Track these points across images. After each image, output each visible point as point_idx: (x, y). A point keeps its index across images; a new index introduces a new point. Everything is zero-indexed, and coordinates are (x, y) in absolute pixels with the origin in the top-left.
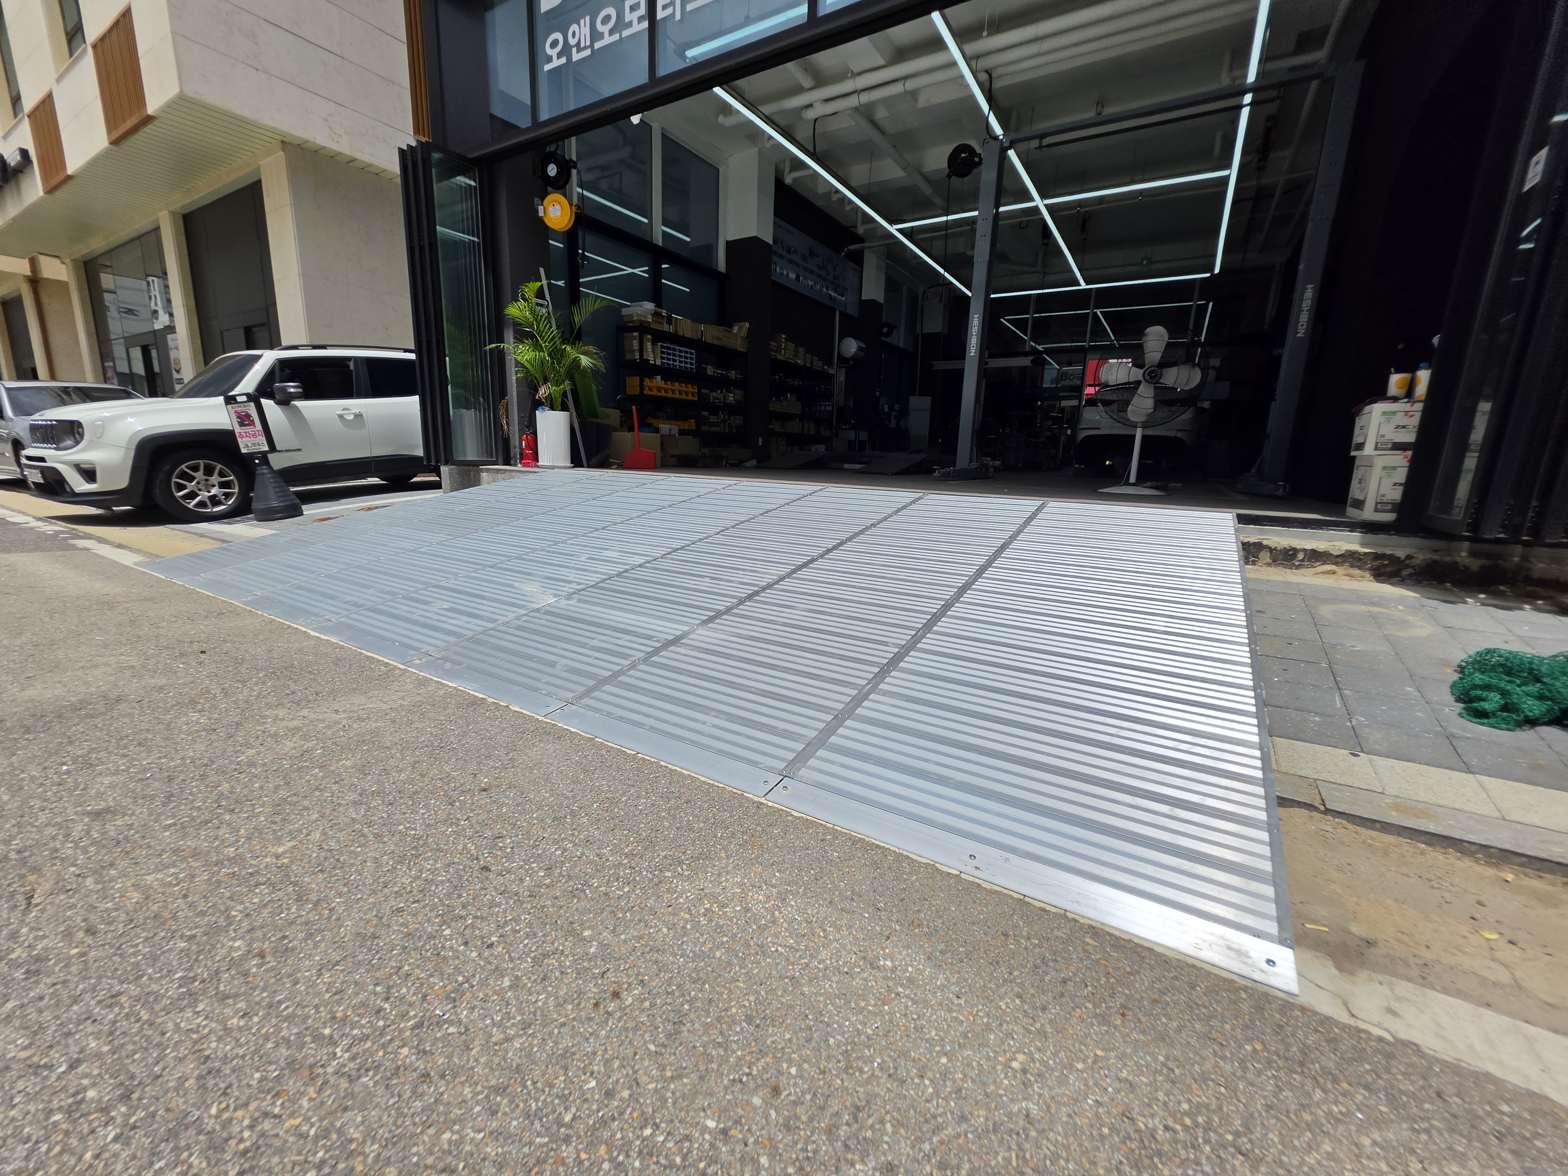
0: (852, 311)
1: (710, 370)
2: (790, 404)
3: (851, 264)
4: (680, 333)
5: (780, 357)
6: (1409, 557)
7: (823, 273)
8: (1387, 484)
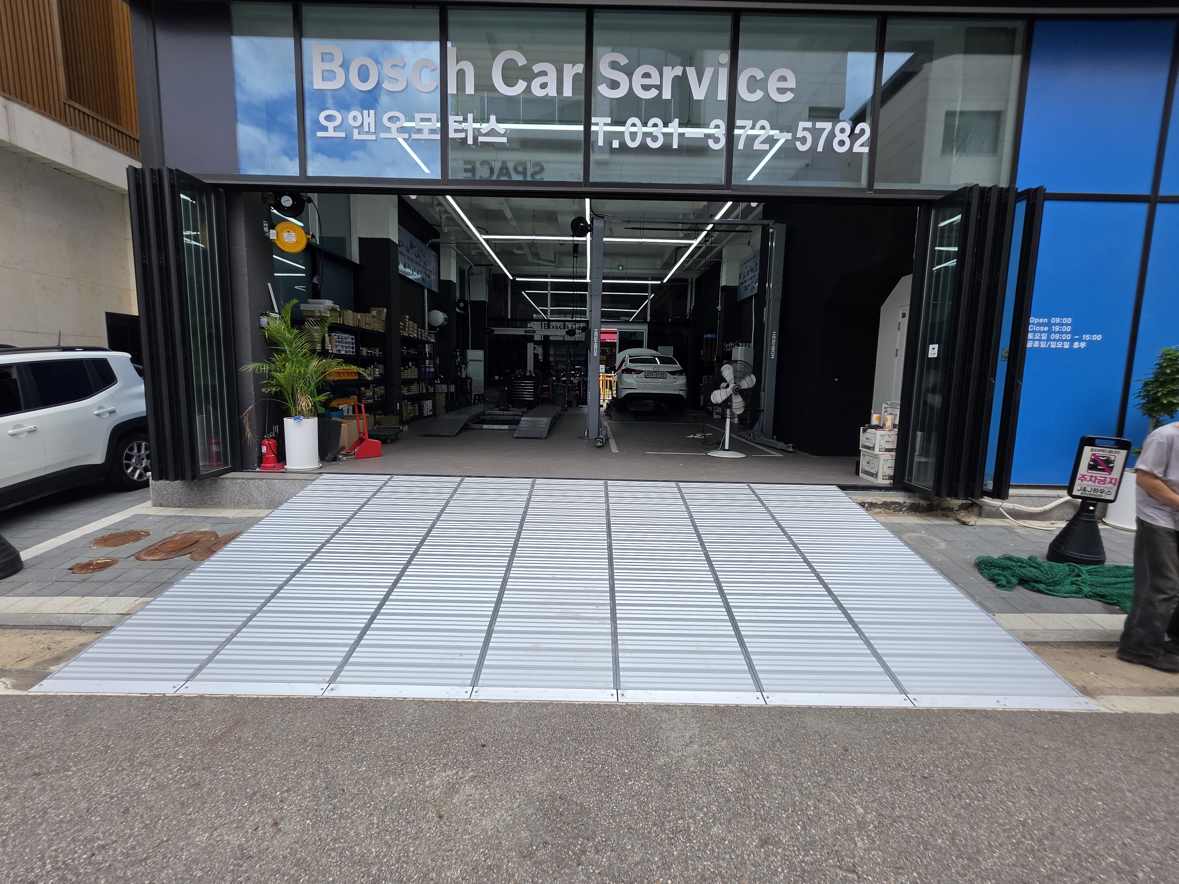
0: (435, 289)
1: (364, 351)
2: (411, 373)
3: (433, 252)
4: (346, 323)
5: (406, 334)
6: (905, 503)
7: (418, 260)
8: (886, 467)
